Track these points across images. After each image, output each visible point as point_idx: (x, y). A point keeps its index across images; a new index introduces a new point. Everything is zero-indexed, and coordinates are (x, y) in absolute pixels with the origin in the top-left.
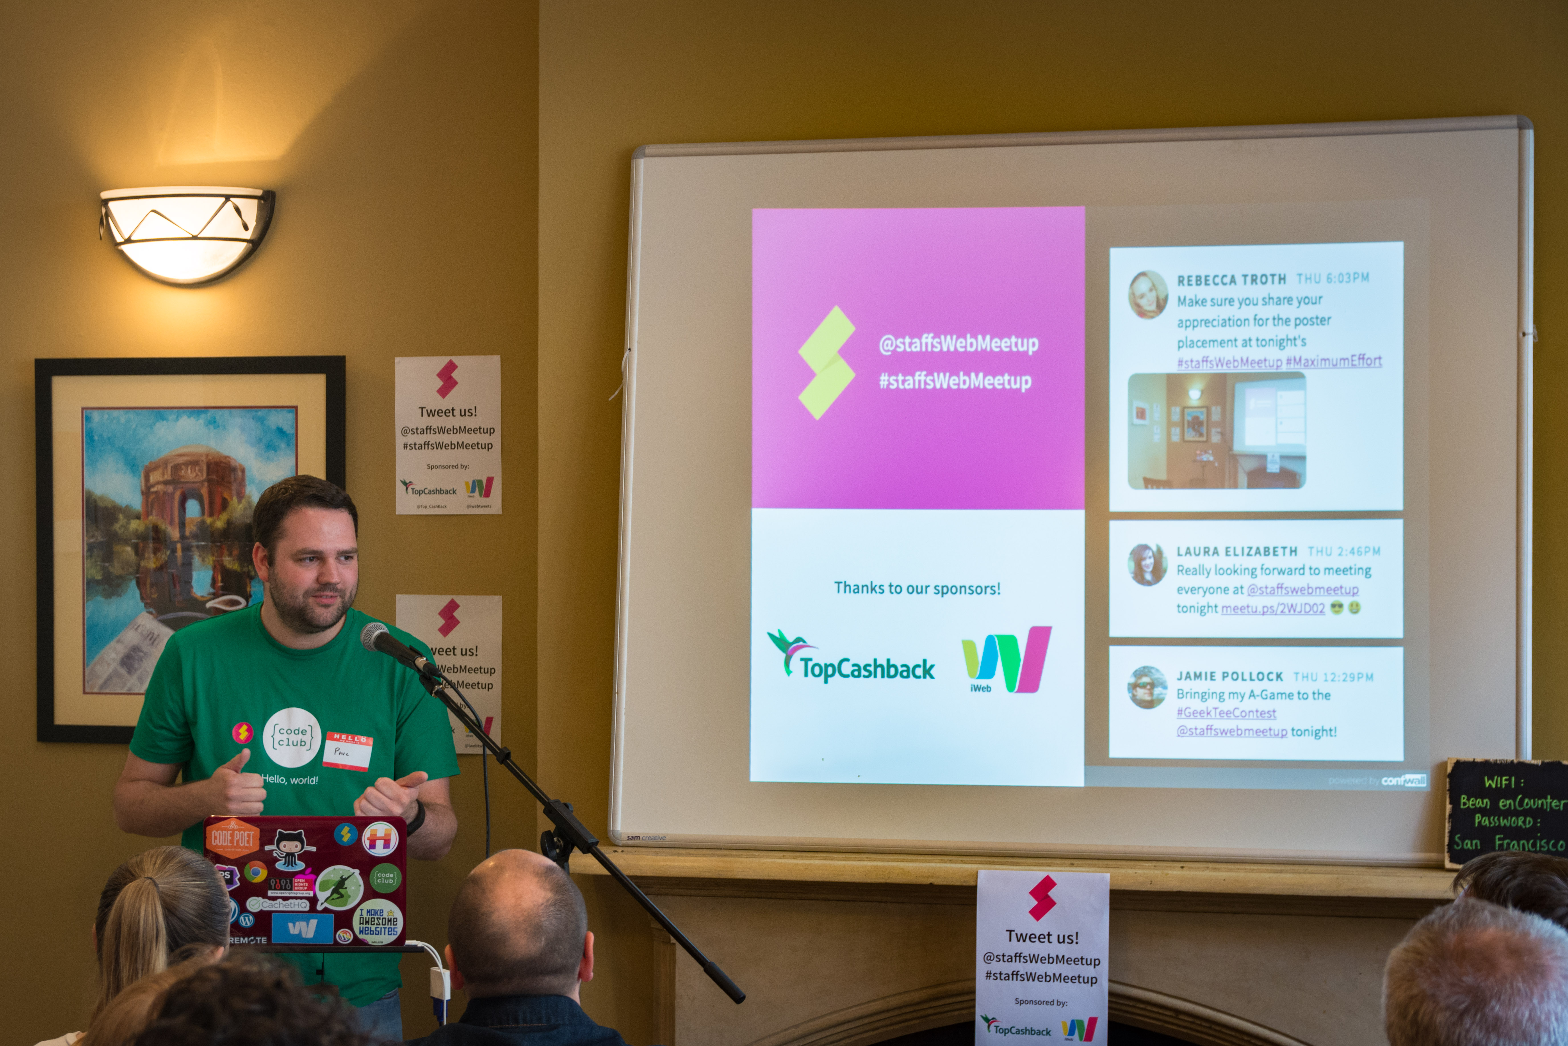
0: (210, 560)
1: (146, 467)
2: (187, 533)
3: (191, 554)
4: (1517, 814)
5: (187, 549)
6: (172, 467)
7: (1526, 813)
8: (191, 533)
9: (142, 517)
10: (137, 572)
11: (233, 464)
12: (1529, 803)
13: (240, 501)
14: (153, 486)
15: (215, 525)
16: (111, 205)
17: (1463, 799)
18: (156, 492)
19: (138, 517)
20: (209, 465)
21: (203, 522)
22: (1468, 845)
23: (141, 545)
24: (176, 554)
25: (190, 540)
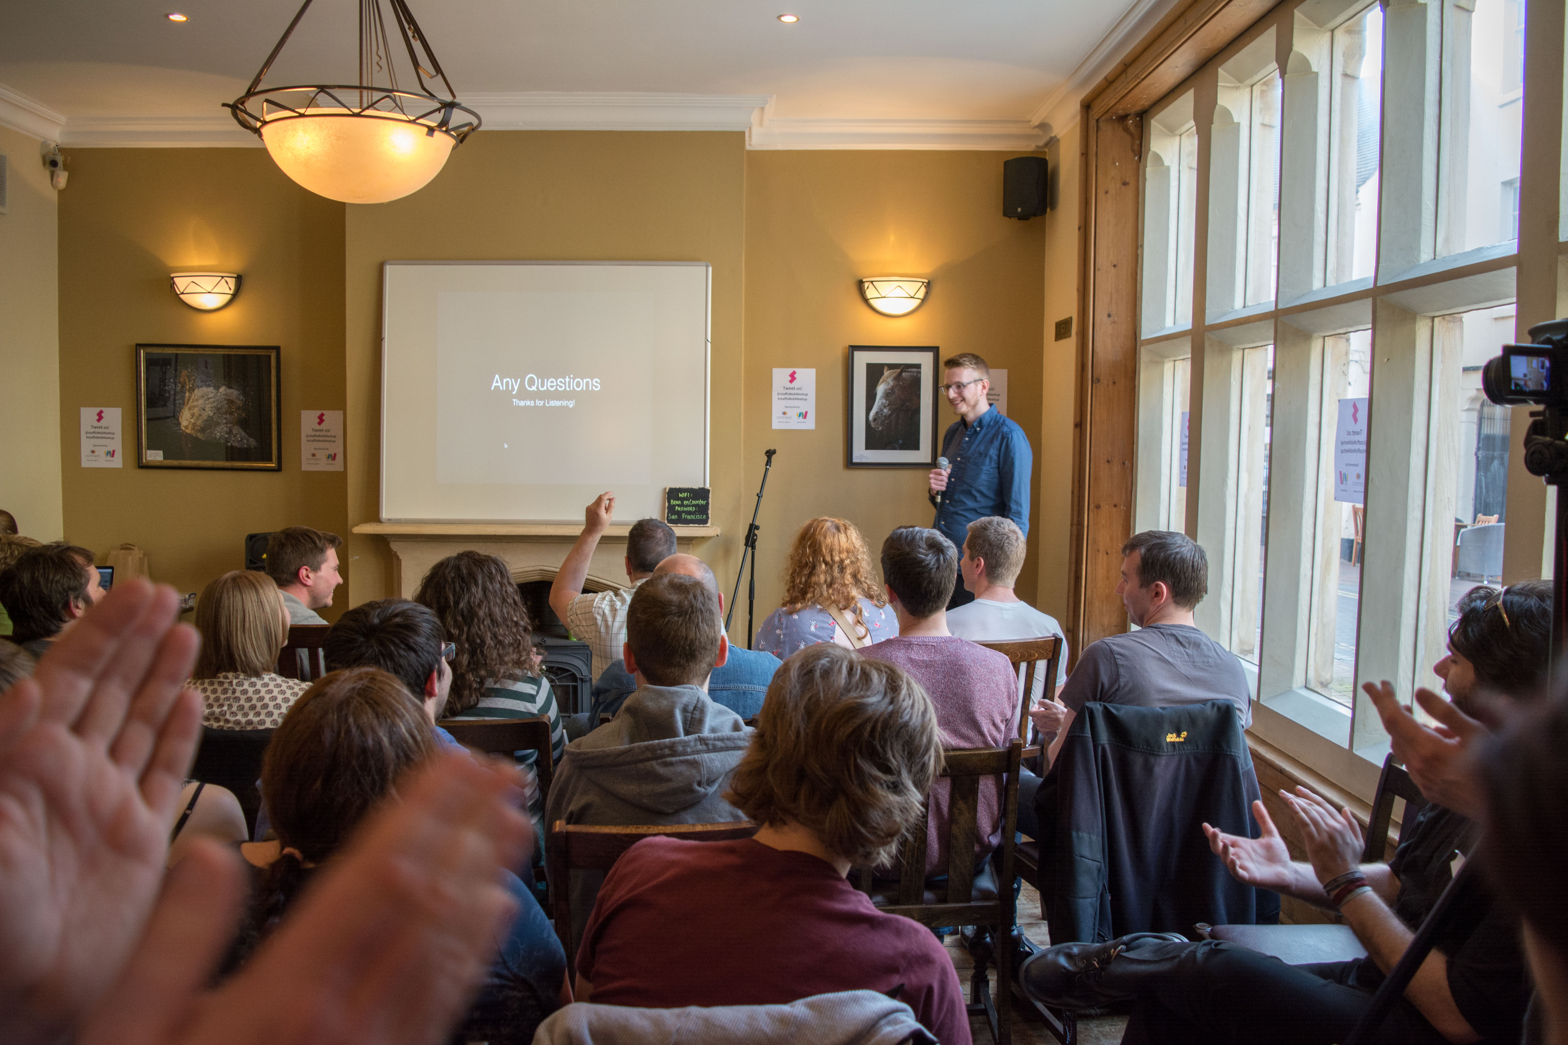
4: (689, 506)
7: (693, 506)
12: (694, 502)
16: (175, 279)
17: (672, 501)
22: (674, 517)
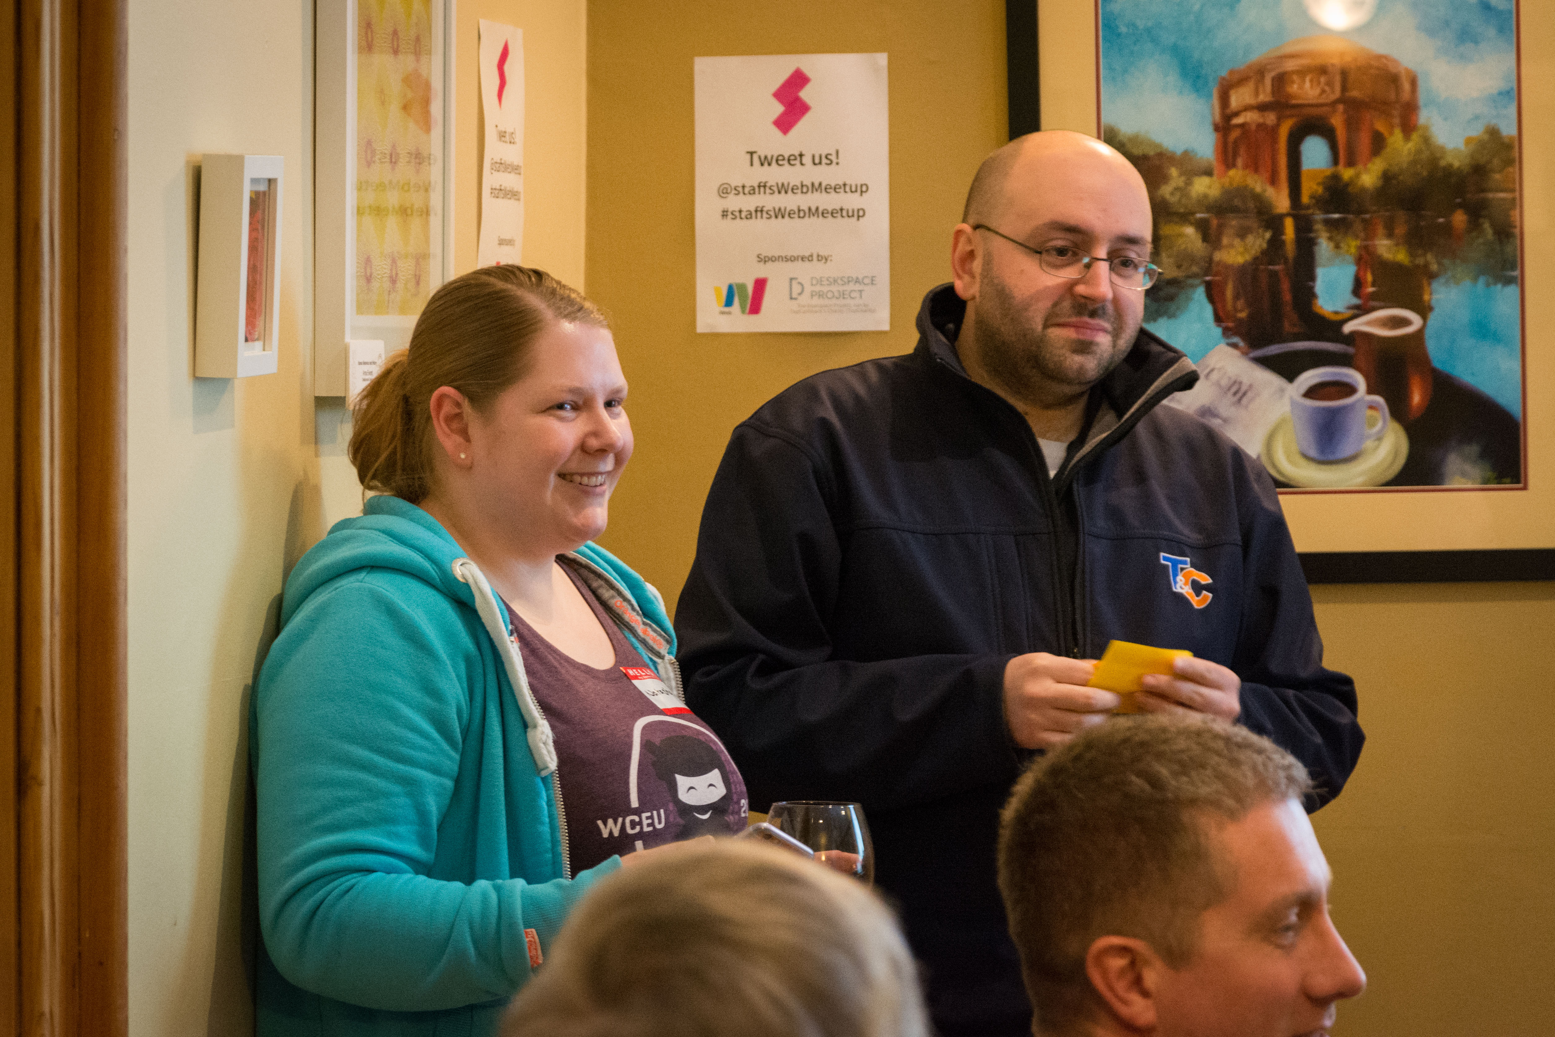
0: (1352, 245)
1: (1223, 79)
2: (1305, 199)
3: (1312, 235)
5: (1304, 227)
6: (1273, 79)
8: (1312, 197)
9: (1216, 172)
10: (1207, 271)
11: (1394, 71)
13: (1407, 141)
14: (1236, 114)
15: (1360, 183)
18: (1242, 126)
19: (1208, 173)
20: (1346, 73)
21: (1336, 177)
23: (1215, 222)
24: (1284, 237)
25: (1311, 211)
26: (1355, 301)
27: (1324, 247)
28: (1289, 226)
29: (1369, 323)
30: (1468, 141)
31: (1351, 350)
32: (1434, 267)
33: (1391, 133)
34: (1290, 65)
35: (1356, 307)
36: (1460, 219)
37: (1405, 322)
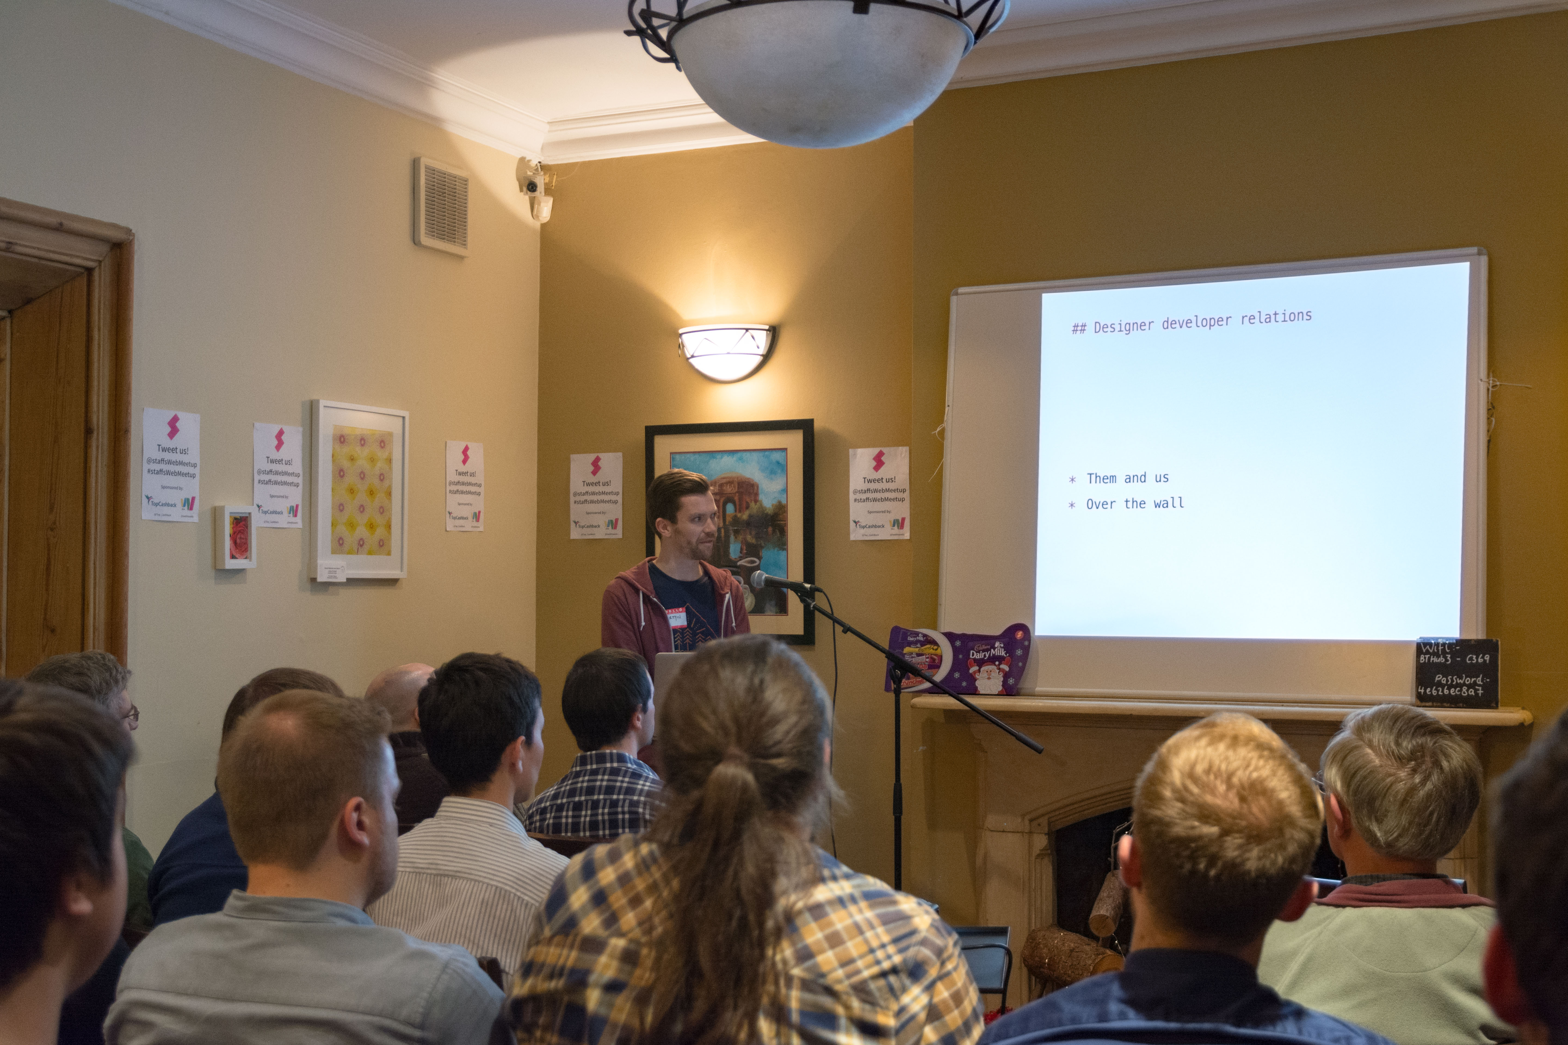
2: (727, 523)
5: (727, 531)
8: (729, 522)
11: (753, 483)
13: (756, 505)
15: (742, 518)
16: (683, 336)
20: (739, 484)
21: (736, 516)
25: (729, 529)
26: (741, 555)
27: (732, 538)
28: (723, 530)
29: (744, 562)
30: (772, 505)
31: (739, 570)
32: (763, 545)
33: (751, 502)
34: (724, 481)
35: (740, 557)
36: (770, 529)
37: (753, 562)
